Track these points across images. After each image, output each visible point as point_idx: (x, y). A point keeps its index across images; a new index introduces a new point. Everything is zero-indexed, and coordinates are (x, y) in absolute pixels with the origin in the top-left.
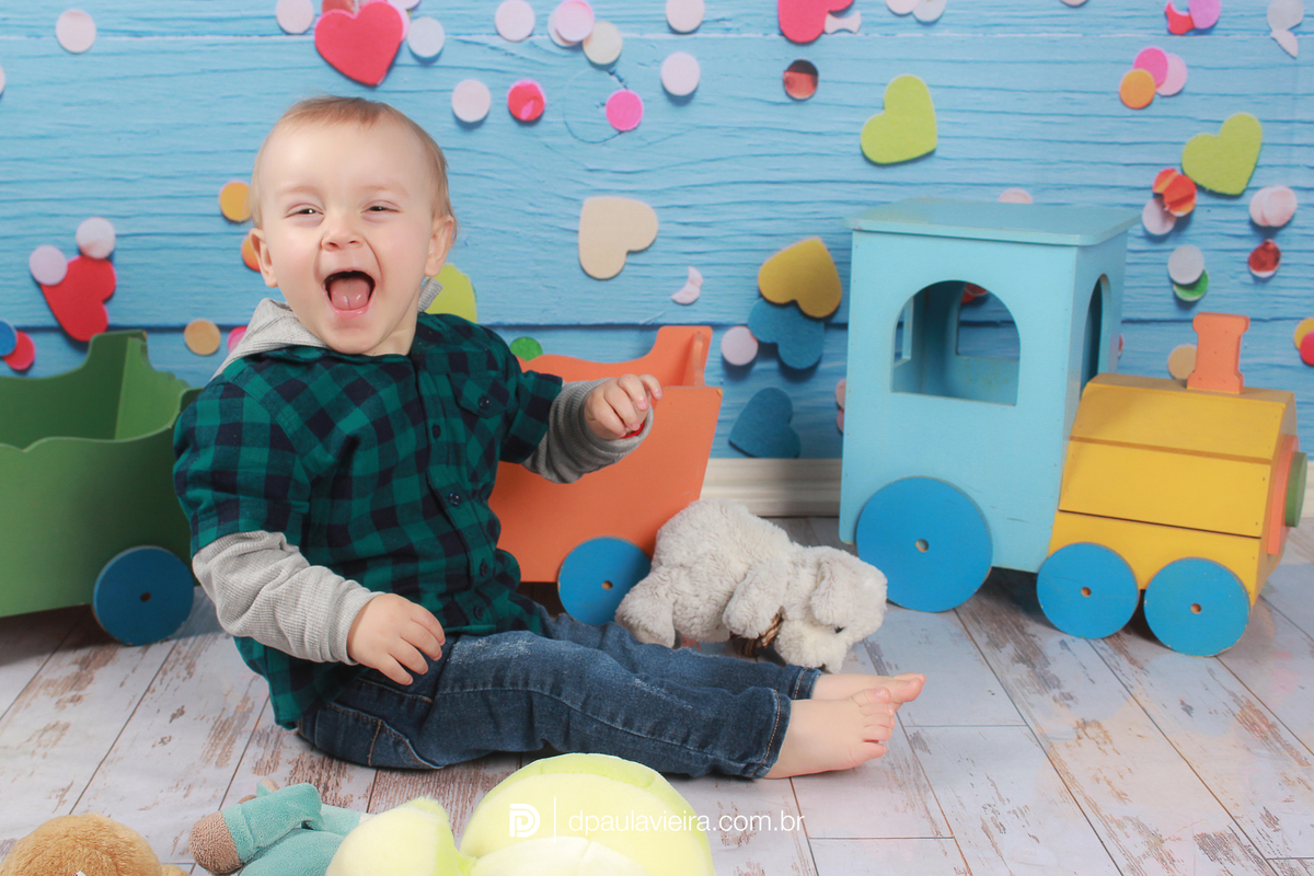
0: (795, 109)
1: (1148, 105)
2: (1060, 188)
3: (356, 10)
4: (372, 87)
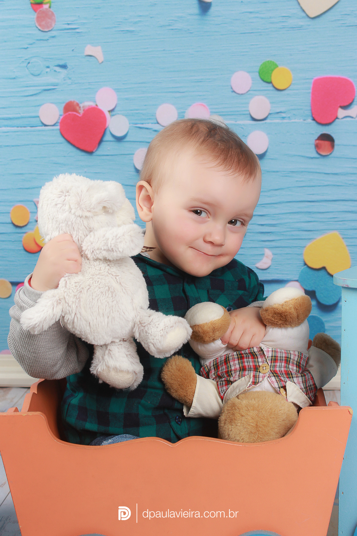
0: (322, 161)
3: (81, 112)
4: (90, 153)
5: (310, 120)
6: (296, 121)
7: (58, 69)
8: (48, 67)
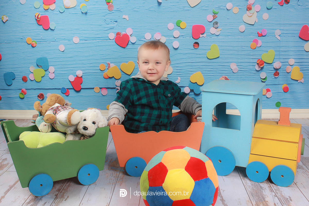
0: (195, 50)
1: (255, 48)
2: (241, 62)
3: (122, 35)
4: (124, 48)
5: (192, 38)
6: (187, 38)
7: (114, 22)
8: (111, 22)
